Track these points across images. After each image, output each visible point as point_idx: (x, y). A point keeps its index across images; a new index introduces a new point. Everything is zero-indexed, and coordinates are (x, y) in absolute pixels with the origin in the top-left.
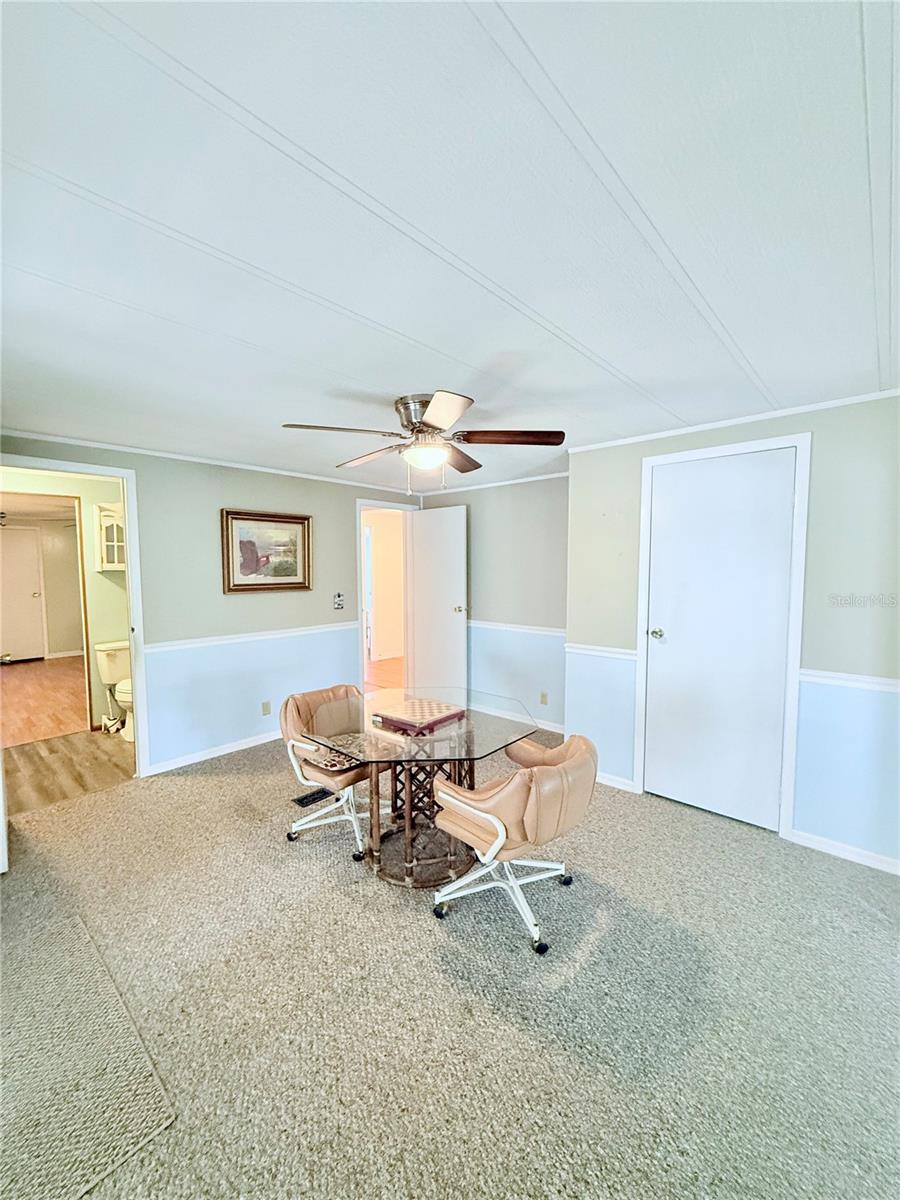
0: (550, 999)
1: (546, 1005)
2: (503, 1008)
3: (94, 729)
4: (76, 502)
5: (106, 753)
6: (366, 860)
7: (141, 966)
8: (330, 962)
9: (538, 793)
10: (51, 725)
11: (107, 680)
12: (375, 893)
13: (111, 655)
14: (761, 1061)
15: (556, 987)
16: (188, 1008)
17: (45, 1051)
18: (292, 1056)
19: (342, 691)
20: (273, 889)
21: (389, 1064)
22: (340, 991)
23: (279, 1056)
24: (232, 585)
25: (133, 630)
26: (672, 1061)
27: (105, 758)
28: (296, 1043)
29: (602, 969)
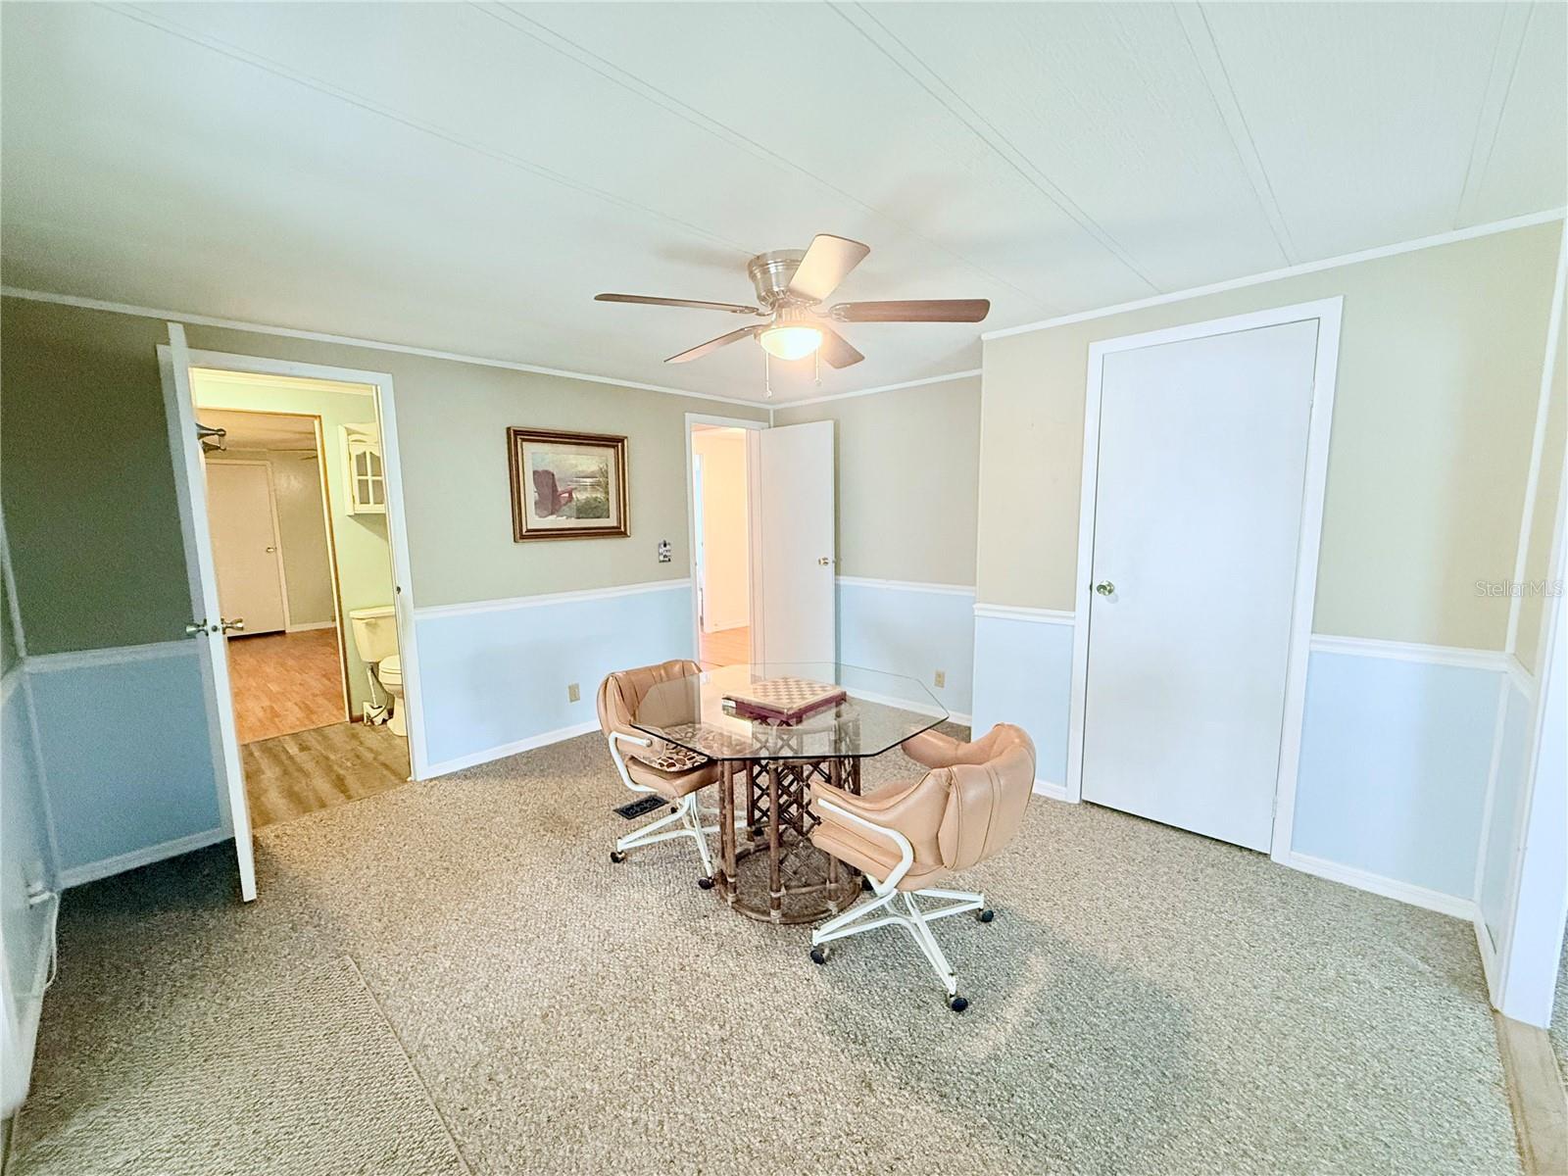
0: (976, 1071)
1: (970, 1079)
2: (913, 1082)
3: (353, 720)
4: (316, 422)
5: (371, 750)
6: (717, 887)
7: (433, 1021)
8: (679, 1018)
9: (960, 801)
10: (300, 715)
11: (368, 657)
12: (732, 930)
13: (372, 625)
14: (1271, 1158)
15: (982, 1056)
16: (497, 1074)
17: (318, 1127)
18: (637, 1140)
19: (677, 668)
20: (597, 924)
21: (765, 1152)
22: (694, 1057)
23: (619, 1139)
24: (524, 530)
25: (399, 589)
26: (1148, 1156)
27: (369, 756)
28: (642, 1123)
29: (1044, 1033)
